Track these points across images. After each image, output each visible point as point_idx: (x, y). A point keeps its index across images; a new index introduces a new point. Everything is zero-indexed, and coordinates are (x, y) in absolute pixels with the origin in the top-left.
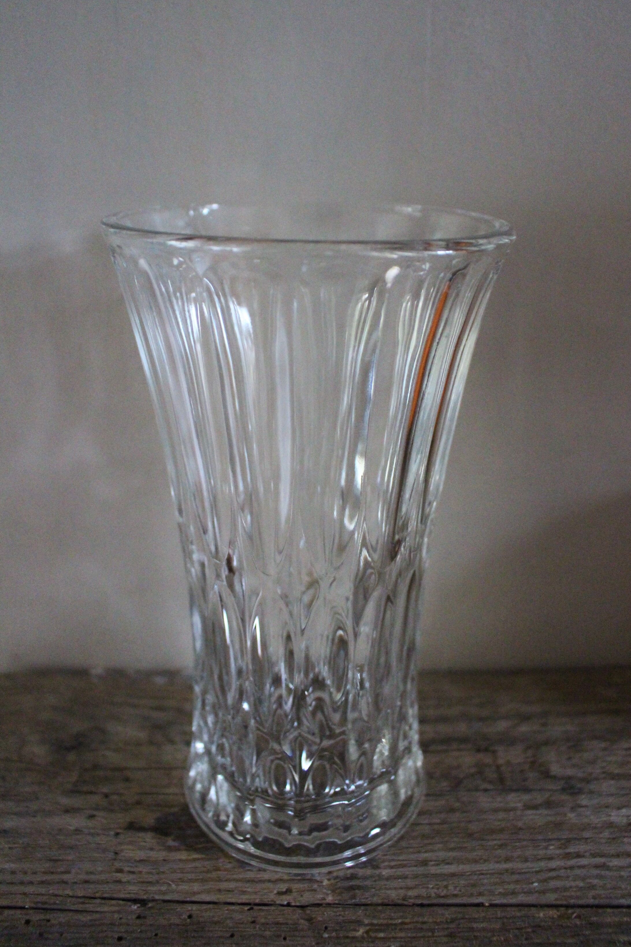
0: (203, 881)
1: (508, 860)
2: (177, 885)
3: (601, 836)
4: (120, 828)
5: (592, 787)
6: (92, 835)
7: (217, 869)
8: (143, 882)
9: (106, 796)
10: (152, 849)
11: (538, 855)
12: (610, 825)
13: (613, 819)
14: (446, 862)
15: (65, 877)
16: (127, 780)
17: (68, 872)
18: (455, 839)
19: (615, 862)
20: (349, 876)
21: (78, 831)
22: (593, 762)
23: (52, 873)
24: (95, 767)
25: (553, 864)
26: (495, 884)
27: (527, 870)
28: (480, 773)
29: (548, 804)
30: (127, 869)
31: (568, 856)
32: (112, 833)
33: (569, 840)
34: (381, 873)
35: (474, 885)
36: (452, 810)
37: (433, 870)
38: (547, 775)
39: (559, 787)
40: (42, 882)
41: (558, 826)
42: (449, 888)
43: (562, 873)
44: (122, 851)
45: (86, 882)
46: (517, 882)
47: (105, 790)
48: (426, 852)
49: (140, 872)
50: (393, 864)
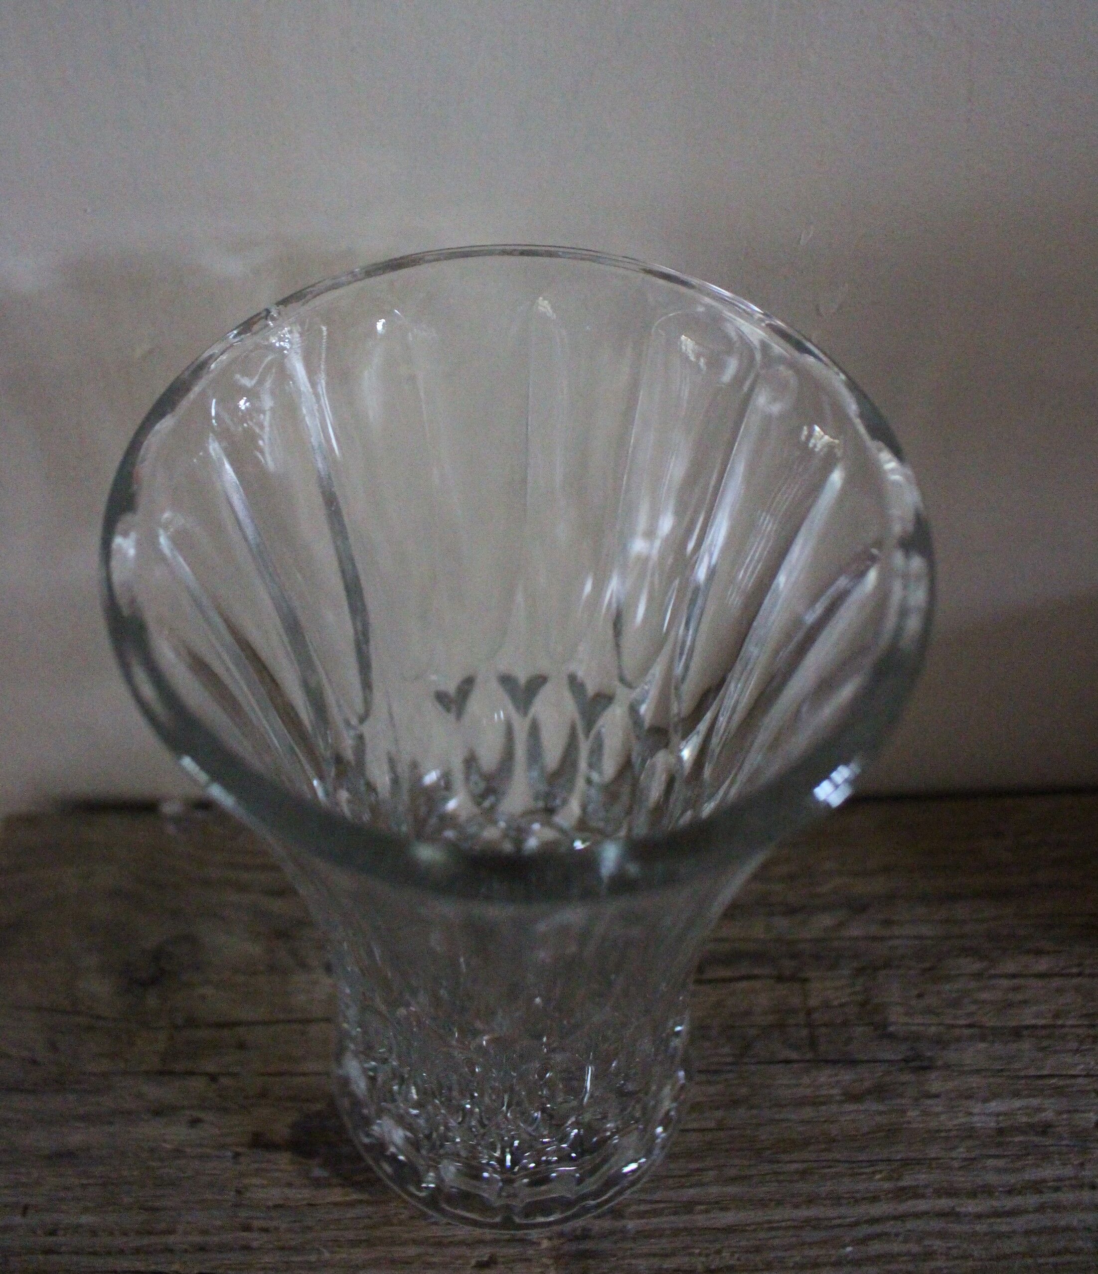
0: (370, 1243)
1: (811, 1200)
2: (332, 1252)
3: (954, 1154)
4: (242, 1145)
5: (951, 1056)
6: (202, 1157)
7: (388, 1222)
8: (282, 1249)
9: (213, 1078)
10: (290, 1185)
11: (858, 1192)
12: (969, 1133)
13: (977, 1121)
14: (721, 1205)
15: (171, 1239)
16: (242, 1046)
17: (170, 1232)
18: (736, 1161)
19: (971, 1206)
20: (578, 1232)
21: (178, 1153)
22: (955, 1003)
23: (150, 1233)
24: (192, 1022)
25: (876, 1210)
26: (791, 1247)
27: (838, 1222)
28: (781, 1026)
29: (880, 1091)
30: (256, 1224)
31: (900, 1194)
32: (229, 1154)
33: (906, 1163)
34: (624, 1227)
35: (757, 1250)
36: (735, 1103)
37: (701, 1220)
38: (882, 1031)
39: (900, 1057)
40: (137, 1251)
41: (891, 1133)
42: (724, 1254)
43: (888, 1227)
44: (246, 1188)
45: (202, 1249)
46: (823, 1243)
47: (211, 1068)
48: (691, 1186)
49: (277, 1229)
50: (642, 1208)
